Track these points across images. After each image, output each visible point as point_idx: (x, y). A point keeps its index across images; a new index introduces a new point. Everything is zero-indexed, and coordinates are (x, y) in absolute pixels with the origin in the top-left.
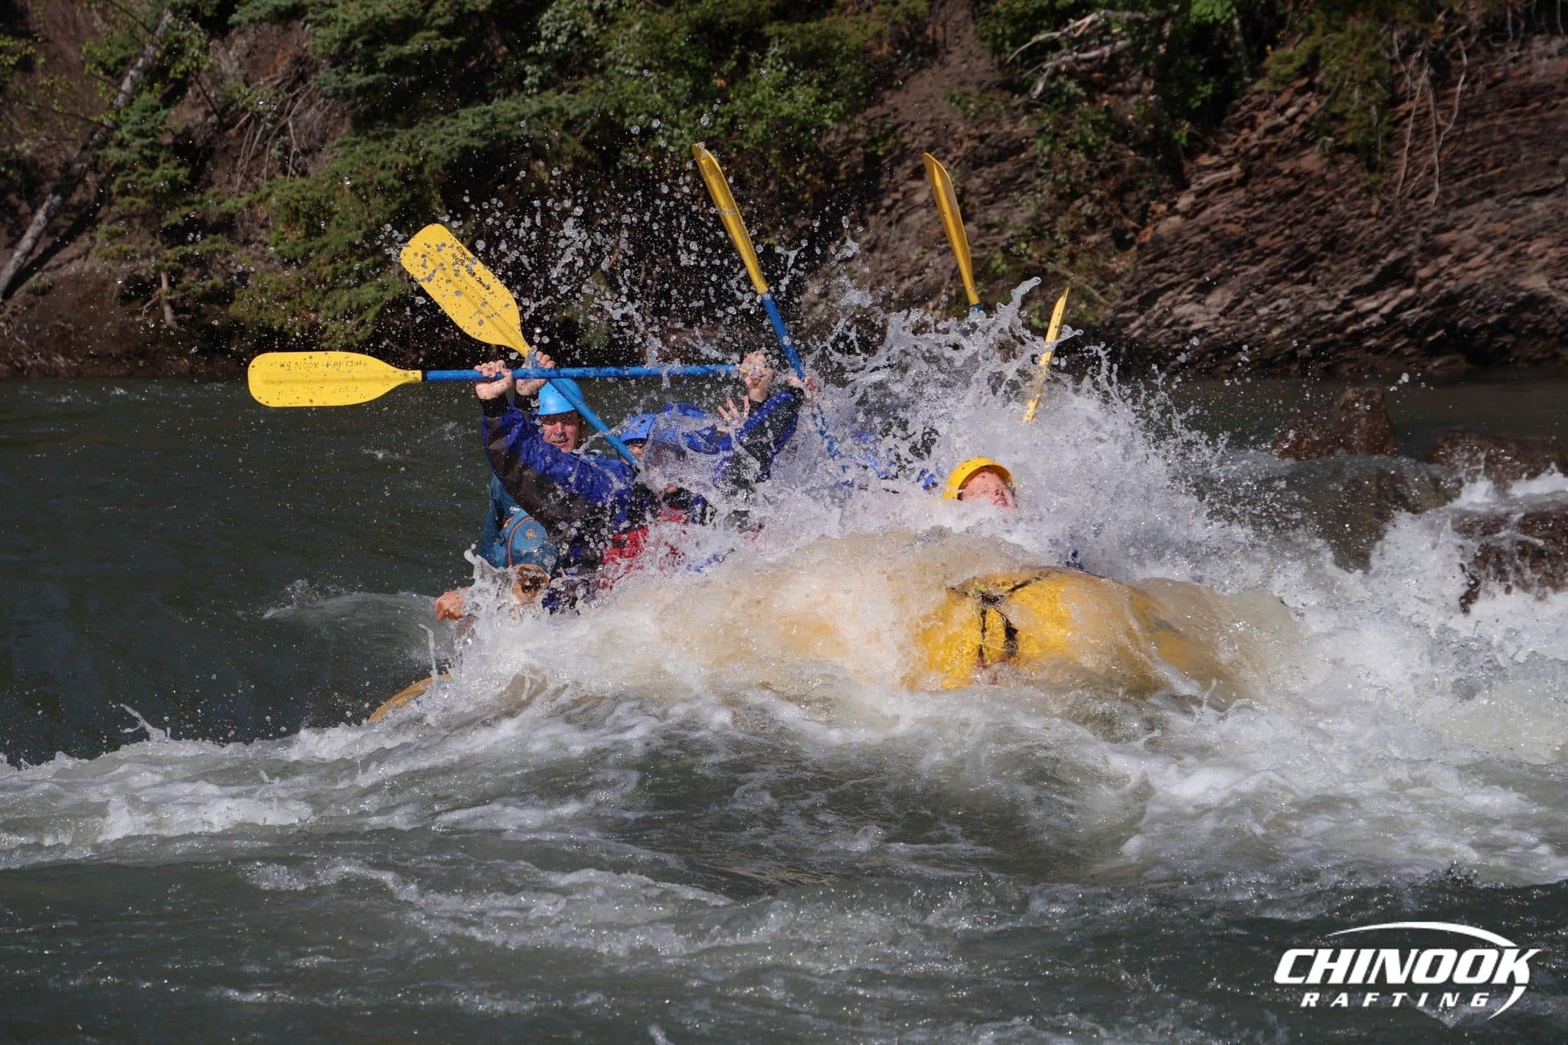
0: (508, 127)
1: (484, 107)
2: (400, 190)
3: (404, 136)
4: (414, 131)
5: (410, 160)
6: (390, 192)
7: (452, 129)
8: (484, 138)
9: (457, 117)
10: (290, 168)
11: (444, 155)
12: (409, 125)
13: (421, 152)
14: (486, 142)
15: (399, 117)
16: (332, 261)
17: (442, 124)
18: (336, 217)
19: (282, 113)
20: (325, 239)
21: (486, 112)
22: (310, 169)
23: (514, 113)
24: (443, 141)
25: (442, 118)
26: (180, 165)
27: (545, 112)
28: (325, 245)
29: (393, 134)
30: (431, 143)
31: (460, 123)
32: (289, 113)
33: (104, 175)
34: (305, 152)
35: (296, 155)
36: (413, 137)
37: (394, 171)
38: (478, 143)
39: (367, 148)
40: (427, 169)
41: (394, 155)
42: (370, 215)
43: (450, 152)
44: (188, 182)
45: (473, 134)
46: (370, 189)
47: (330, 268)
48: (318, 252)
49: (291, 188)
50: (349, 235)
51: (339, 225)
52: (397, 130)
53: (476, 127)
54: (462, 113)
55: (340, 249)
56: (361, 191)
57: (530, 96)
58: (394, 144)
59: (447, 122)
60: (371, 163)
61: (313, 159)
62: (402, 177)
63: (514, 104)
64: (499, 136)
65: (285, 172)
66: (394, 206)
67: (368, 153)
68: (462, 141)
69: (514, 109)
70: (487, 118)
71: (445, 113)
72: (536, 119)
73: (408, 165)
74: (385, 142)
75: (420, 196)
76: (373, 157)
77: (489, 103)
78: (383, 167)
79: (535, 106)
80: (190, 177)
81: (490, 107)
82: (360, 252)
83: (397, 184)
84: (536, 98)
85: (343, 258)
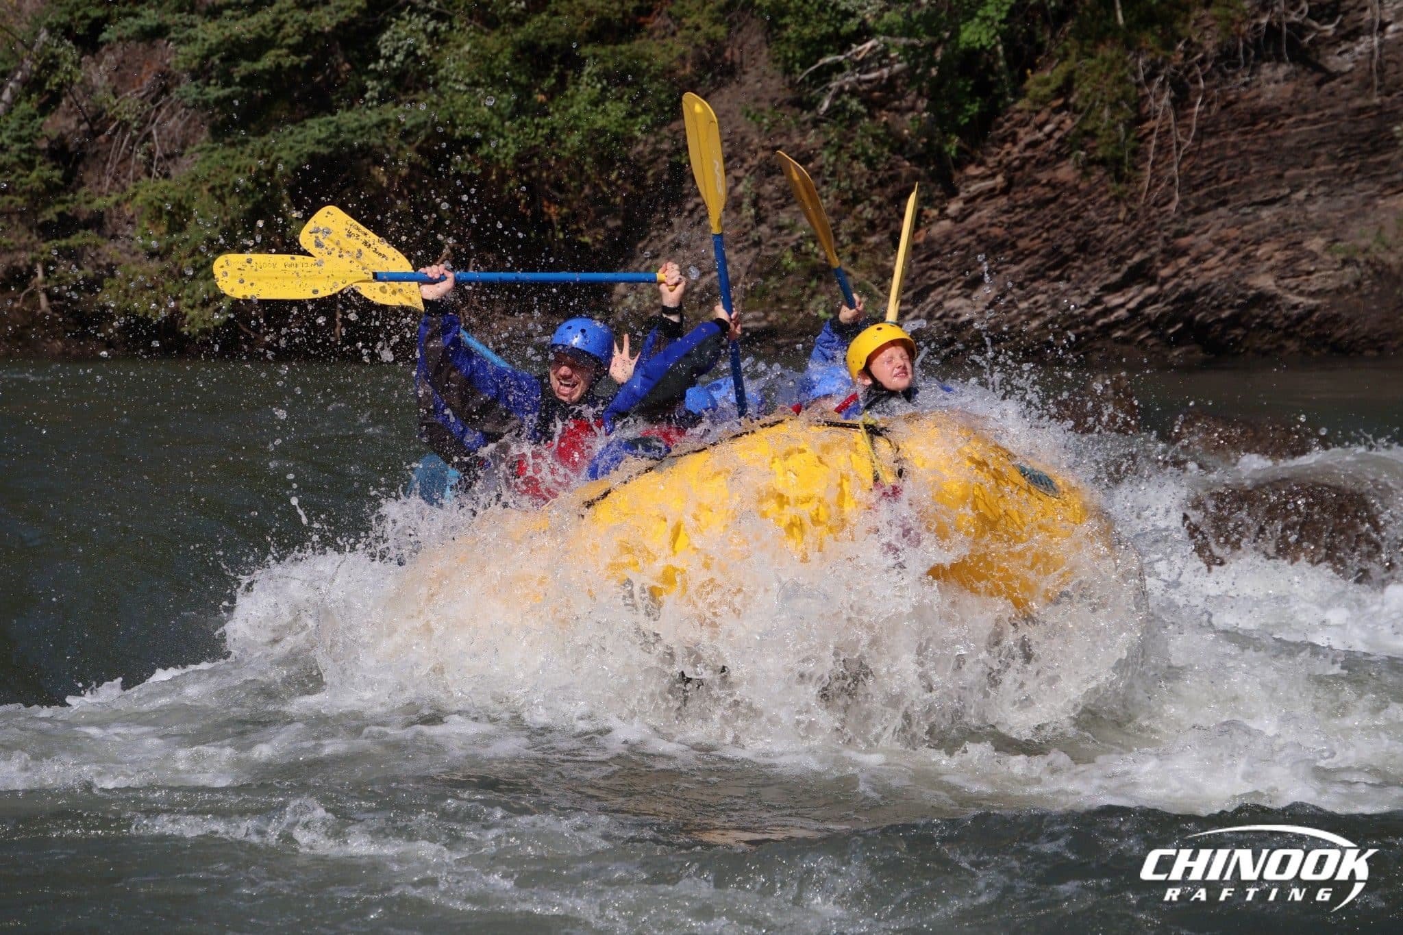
0: (350, 136)
1: (330, 118)
2: (252, 192)
3: (257, 143)
4: (264, 139)
5: (261, 163)
6: (245, 193)
7: (300, 137)
8: (329, 145)
9: (304, 126)
10: (154, 170)
11: (293, 160)
12: (262, 132)
13: (273, 158)
14: (331, 149)
15: (252, 126)
16: (192, 254)
17: (291, 133)
18: (195, 215)
19: (147, 122)
20: (185, 235)
21: (330, 123)
22: (172, 172)
23: (356, 124)
24: (291, 148)
25: (290, 127)
26: (55, 167)
27: (384, 123)
28: (185, 240)
29: (247, 142)
30: (281, 150)
31: (307, 132)
32: (153, 122)
34: (169, 157)
35: (160, 160)
36: (265, 144)
37: (248, 174)
38: (324, 150)
39: (224, 154)
40: (277, 173)
41: (248, 160)
42: (226, 214)
43: (298, 158)
44: (62, 183)
45: (319, 142)
46: (226, 190)
47: (190, 260)
48: (179, 246)
49: (154, 189)
50: (207, 231)
51: (197, 222)
52: (251, 138)
53: (323, 136)
54: (310, 123)
55: (199, 244)
56: (218, 192)
57: (370, 108)
58: (248, 151)
59: (296, 131)
60: (228, 167)
61: (175, 163)
62: (256, 180)
63: (356, 116)
64: (343, 143)
65: (150, 175)
66: (248, 206)
67: (224, 158)
68: (309, 148)
69: (356, 120)
70: (332, 128)
71: (294, 122)
72: (375, 129)
73: (260, 169)
74: (240, 148)
75: (271, 197)
76: (230, 162)
77: (334, 114)
78: (238, 171)
79: (373, 117)
80: (63, 179)
81: (335, 118)
82: (217, 247)
83: (250, 186)
84: (376, 110)
85: (201, 252)
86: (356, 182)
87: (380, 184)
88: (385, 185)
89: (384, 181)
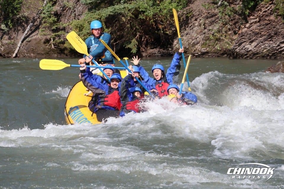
0: (117, 11)
1: (113, 7)
3: (98, 12)
9: (108, 9)
10: (76, 18)
12: (99, 10)
13: (101, 15)
14: (113, 13)
15: (97, 9)
16: (84, 36)
18: (85, 28)
19: (75, 8)
20: (82, 32)
22: (80, 18)
23: (119, 8)
24: (105, 13)
26: (55, 17)
27: (125, 8)
28: (83, 33)
30: (103, 14)
33: (40, 19)
34: (79, 15)
35: (77, 16)
37: (96, 19)
39: (91, 14)
40: (102, 19)
41: (96, 16)
43: (106, 15)
44: (57, 21)
45: (111, 12)
47: (83, 37)
48: (81, 34)
49: (76, 22)
50: (87, 31)
51: (85, 29)
52: (96, 11)
55: (85, 34)
56: (89, 23)
58: (96, 14)
59: (106, 10)
60: (91, 17)
63: (119, 6)
65: (75, 19)
68: (109, 13)
70: (114, 9)
71: (106, 8)
72: (123, 9)
73: (98, 18)
74: (94, 13)
78: (94, 18)
80: (57, 20)
82: (89, 34)
84: (123, 5)
85: (86, 35)
86: (118, 20)
87: (124, 21)
88: (125, 21)
89: (124, 20)
